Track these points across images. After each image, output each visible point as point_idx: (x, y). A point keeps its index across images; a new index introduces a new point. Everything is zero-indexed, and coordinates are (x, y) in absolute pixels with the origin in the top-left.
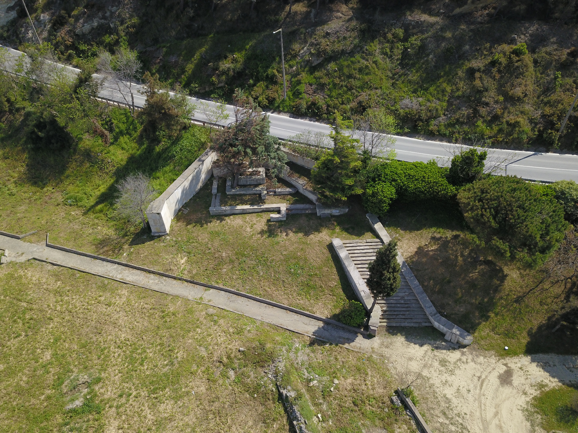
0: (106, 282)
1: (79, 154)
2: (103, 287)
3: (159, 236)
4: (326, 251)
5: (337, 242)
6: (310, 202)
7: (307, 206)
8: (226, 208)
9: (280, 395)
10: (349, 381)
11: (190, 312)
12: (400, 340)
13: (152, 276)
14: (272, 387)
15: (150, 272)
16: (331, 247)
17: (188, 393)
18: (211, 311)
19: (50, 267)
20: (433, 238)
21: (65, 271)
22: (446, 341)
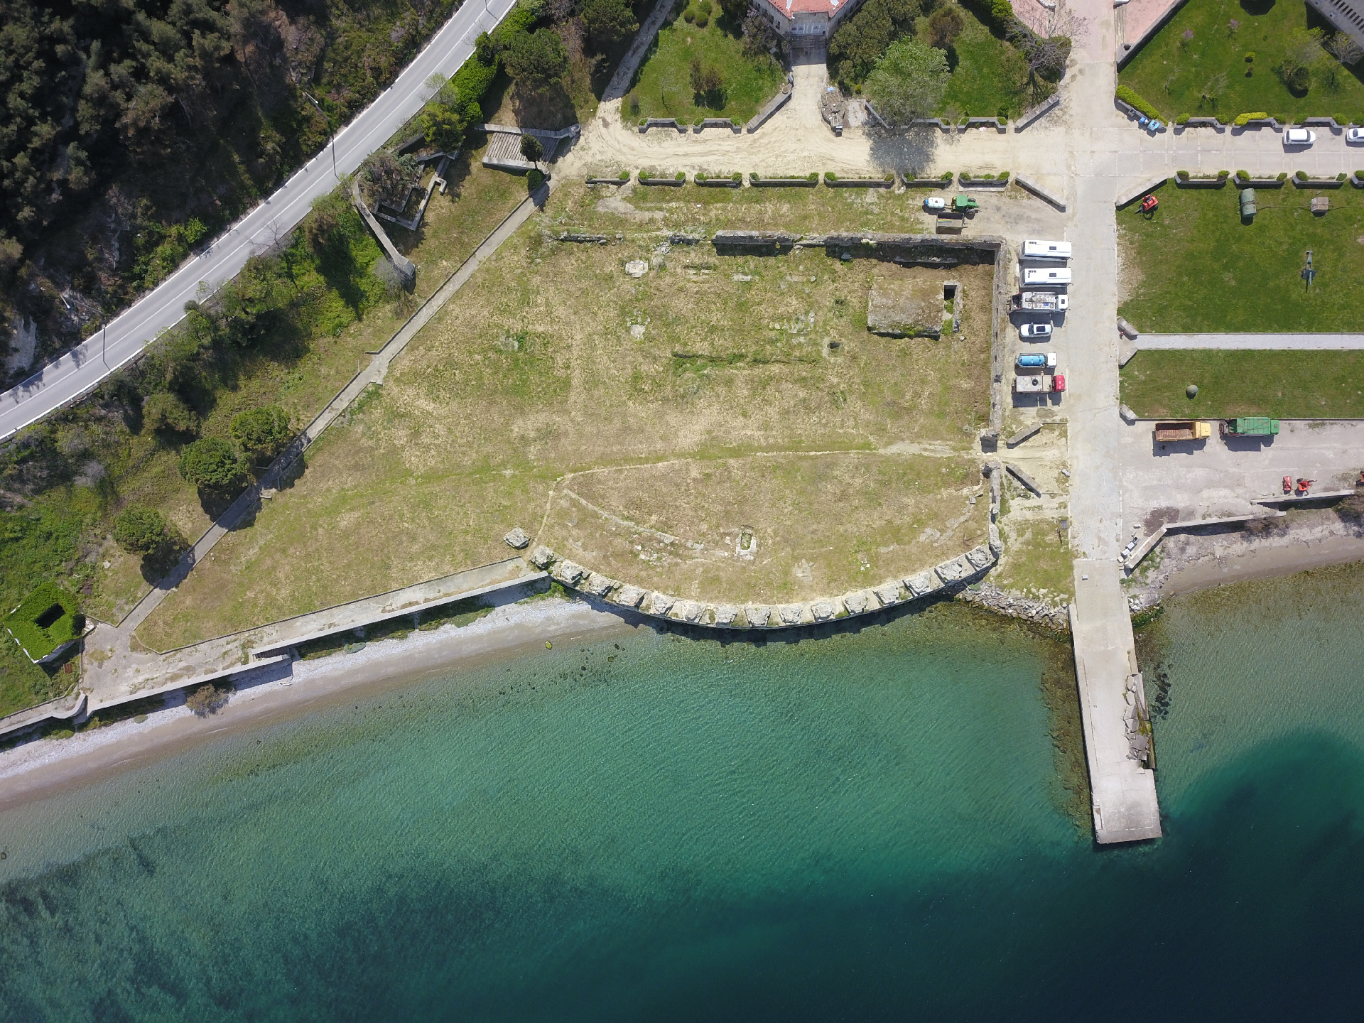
0: (437, 316)
1: (289, 312)
2: (440, 319)
3: (414, 273)
4: (486, 170)
5: (485, 160)
6: (441, 158)
7: (443, 161)
8: (418, 216)
9: (562, 240)
10: (570, 203)
11: (487, 271)
12: (560, 160)
13: (445, 287)
14: (556, 243)
15: (442, 287)
16: (486, 165)
17: (538, 287)
18: (494, 258)
19: (403, 352)
20: (511, 98)
22: (573, 139)
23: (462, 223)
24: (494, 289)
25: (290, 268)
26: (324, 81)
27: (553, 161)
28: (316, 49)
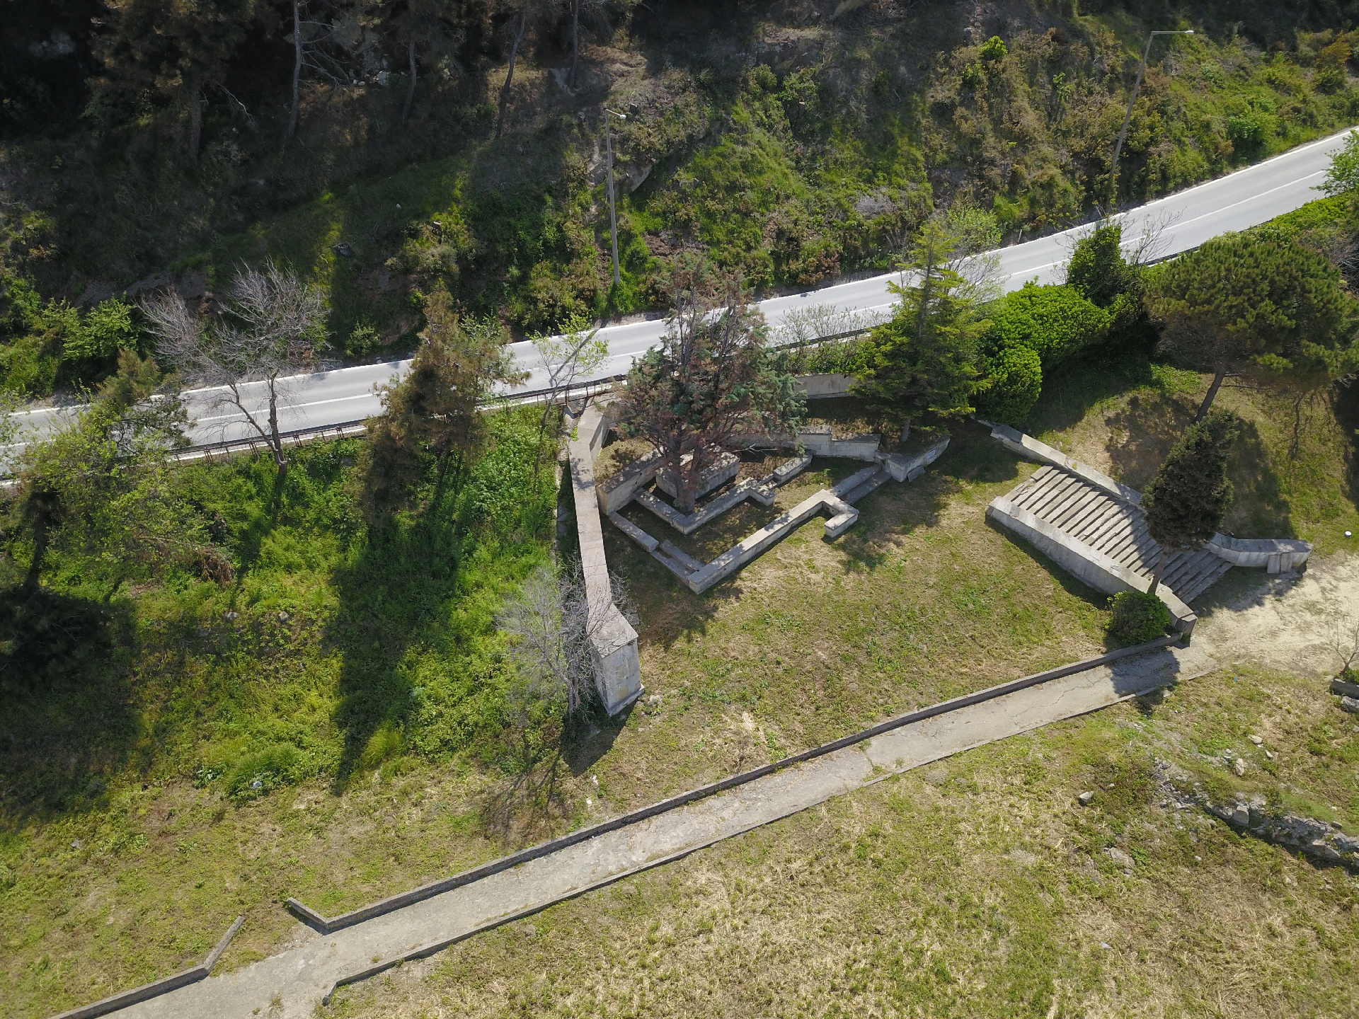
0: (626, 887)
1: (153, 649)
2: (634, 905)
3: (629, 709)
4: (992, 535)
5: (1002, 504)
6: (859, 464)
7: (866, 473)
8: (724, 562)
9: (1230, 822)
10: (1267, 724)
11: (897, 808)
12: (1223, 616)
13: (711, 801)
14: (1204, 821)
15: (698, 797)
16: (993, 522)
17: (1096, 955)
19: (417, 971)
20: (1109, 422)
21: (477, 948)
22: (1276, 576)
23: (861, 634)
24: (902, 885)
25: (261, 528)
26: (657, 204)
27: (1203, 605)
28: (677, 132)
